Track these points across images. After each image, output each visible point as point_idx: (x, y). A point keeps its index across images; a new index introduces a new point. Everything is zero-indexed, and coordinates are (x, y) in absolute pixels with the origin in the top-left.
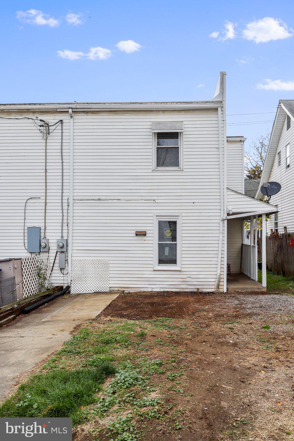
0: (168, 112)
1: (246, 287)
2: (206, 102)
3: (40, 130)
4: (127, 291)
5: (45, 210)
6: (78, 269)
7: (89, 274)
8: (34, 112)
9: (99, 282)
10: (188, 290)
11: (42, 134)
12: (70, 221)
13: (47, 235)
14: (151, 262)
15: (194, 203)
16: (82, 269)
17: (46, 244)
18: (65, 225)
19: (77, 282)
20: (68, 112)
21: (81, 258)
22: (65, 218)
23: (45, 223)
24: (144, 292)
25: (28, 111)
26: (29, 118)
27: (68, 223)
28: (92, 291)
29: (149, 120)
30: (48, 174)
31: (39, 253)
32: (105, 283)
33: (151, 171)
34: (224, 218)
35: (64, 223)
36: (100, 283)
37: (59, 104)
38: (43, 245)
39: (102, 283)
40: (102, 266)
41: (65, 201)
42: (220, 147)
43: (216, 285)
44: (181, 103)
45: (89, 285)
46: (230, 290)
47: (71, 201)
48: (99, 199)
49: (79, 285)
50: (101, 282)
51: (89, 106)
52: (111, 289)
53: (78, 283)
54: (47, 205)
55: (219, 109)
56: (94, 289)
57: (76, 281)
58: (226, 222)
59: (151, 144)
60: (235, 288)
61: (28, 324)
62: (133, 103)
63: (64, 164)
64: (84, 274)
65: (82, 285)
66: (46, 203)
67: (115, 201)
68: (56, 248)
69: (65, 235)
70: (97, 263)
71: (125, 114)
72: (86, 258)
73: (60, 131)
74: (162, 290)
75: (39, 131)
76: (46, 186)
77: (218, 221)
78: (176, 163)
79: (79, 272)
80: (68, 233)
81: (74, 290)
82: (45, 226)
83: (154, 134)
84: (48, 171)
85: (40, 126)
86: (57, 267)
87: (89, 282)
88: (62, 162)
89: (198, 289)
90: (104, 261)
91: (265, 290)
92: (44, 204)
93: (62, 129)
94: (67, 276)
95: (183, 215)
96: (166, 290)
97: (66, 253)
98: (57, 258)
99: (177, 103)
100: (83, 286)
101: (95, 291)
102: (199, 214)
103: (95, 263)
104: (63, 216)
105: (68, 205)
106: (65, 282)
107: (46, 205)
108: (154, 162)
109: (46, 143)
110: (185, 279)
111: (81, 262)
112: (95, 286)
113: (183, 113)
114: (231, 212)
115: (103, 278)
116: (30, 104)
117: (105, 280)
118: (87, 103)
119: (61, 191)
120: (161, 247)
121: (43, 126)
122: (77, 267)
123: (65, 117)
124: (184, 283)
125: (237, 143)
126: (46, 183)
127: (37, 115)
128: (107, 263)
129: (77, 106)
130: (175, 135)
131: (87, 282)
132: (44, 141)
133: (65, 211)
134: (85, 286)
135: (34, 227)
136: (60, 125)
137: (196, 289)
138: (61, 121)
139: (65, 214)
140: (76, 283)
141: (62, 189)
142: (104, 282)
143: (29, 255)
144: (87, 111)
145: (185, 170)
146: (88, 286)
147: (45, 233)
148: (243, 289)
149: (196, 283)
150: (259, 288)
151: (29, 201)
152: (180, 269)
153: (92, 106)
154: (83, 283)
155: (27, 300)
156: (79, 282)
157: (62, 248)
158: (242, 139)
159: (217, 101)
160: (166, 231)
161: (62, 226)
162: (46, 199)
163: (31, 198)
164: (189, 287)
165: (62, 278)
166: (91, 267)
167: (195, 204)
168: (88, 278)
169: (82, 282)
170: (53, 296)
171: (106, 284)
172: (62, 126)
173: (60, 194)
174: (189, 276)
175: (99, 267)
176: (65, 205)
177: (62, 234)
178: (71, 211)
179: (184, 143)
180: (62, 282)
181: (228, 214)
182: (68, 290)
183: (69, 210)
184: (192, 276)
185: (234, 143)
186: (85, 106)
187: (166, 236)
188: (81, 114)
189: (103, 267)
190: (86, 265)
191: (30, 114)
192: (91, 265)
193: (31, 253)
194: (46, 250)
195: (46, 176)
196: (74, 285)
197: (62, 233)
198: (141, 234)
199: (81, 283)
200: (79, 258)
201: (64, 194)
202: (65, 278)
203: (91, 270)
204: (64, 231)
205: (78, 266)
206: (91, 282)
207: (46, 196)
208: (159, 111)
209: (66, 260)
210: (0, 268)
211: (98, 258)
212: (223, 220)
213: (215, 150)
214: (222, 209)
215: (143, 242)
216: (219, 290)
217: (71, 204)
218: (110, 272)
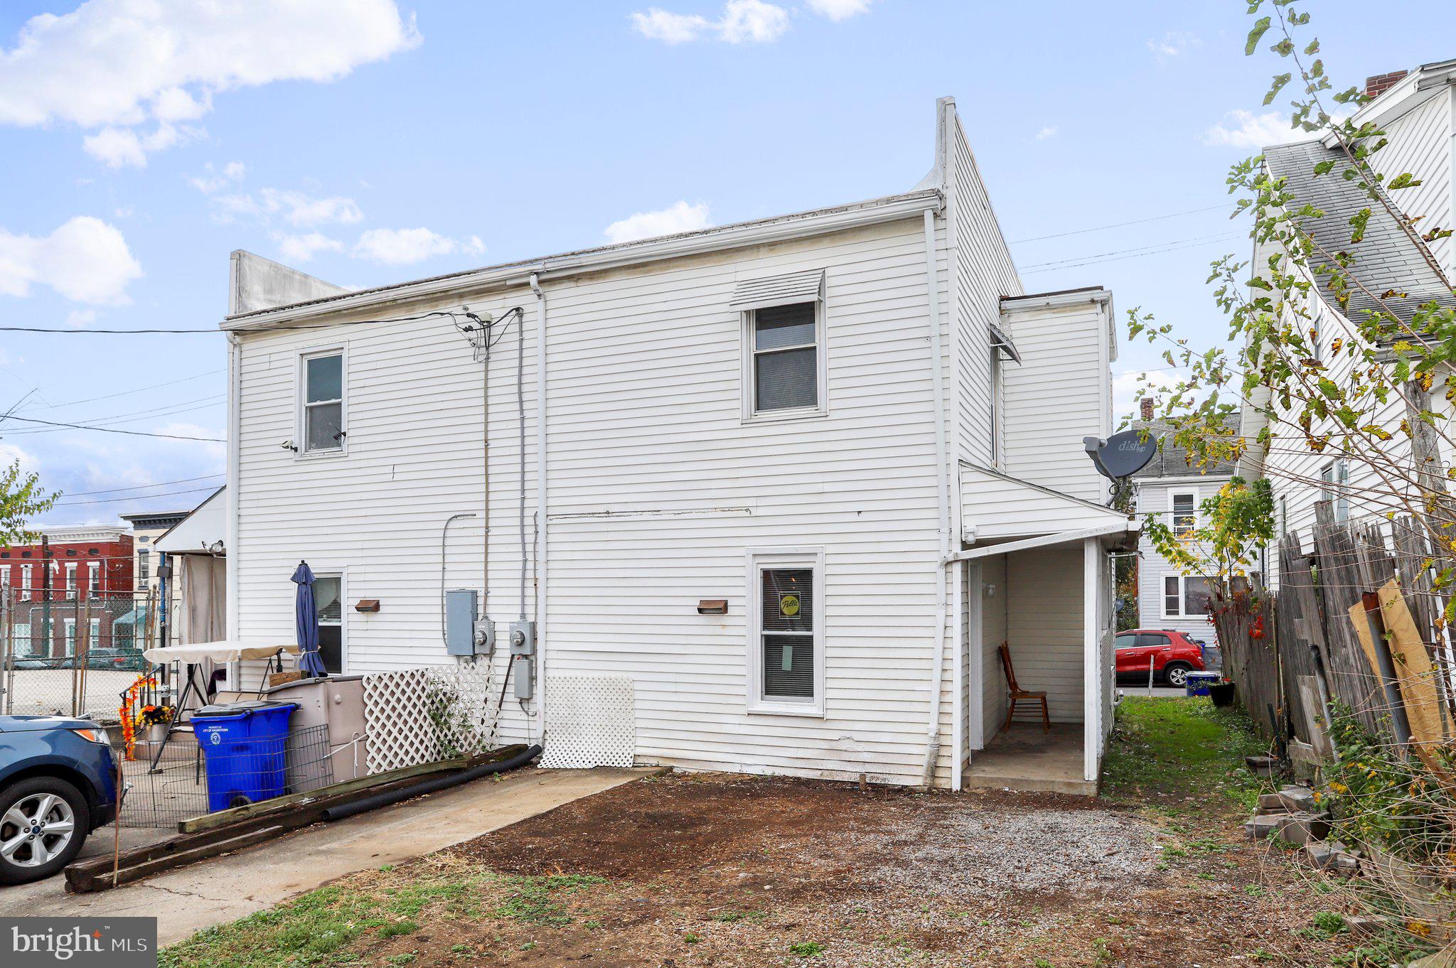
0: (783, 246)
1: (1028, 776)
2: (888, 200)
3: (470, 340)
4: (679, 768)
5: (487, 545)
6: (560, 701)
7: (586, 718)
8: (461, 295)
9: (609, 739)
10: (845, 777)
11: (474, 350)
12: (541, 575)
13: (490, 610)
14: (742, 691)
15: (859, 512)
16: (569, 704)
17: (484, 634)
18: (530, 584)
19: (558, 737)
20: (528, 284)
21: (573, 674)
22: (530, 565)
23: (487, 580)
24: (723, 774)
25: (445, 295)
26: (442, 314)
27: (536, 579)
28: (593, 762)
29: (731, 278)
30: (491, 453)
31: (474, 657)
32: (624, 743)
33: (737, 424)
34: (951, 558)
35: (528, 580)
36: (612, 743)
37: (511, 265)
38: (479, 636)
39: (618, 743)
40: (617, 696)
41: (529, 521)
42: (933, 333)
43: (924, 768)
44: (814, 214)
45: (586, 745)
46: (973, 783)
47: (541, 521)
48: (608, 513)
49: (563, 744)
50: (615, 739)
51: (575, 261)
52: (639, 760)
53: (561, 741)
54: (489, 534)
55: (929, 216)
56: (596, 759)
57: (555, 734)
58: (957, 569)
59: (737, 345)
60: (992, 780)
62: (686, 236)
63: (527, 423)
64: (575, 717)
65: (569, 745)
66: (487, 527)
67: (646, 516)
68: (508, 645)
69: (530, 610)
70: (605, 689)
71: (668, 268)
72: (579, 674)
73: (517, 337)
74: (768, 772)
75: (468, 344)
76: (487, 483)
77: (934, 567)
78: (809, 397)
79: (563, 711)
80: (536, 605)
81: (546, 761)
82: (487, 588)
83: (744, 315)
84: (492, 444)
85: (466, 330)
86: (511, 696)
87: (586, 738)
88: (523, 419)
89: (863, 776)
90: (622, 683)
91: (1092, 791)
92: (483, 532)
93: (521, 332)
94: (535, 718)
95: (831, 549)
96: (779, 772)
97: (533, 658)
98: (513, 672)
99: (803, 215)
100: (571, 748)
101: (599, 763)
102: (874, 547)
103: (599, 688)
104: (525, 561)
105: (537, 532)
106: (533, 735)
107: (487, 532)
108: (745, 400)
109: (487, 371)
110: (834, 742)
111: (568, 685)
112: (600, 749)
113: (826, 243)
114: (971, 539)
115: (618, 729)
116: (448, 277)
117: (624, 736)
118: (573, 254)
119: (519, 495)
120: (771, 646)
121: (472, 329)
122: (558, 698)
123: (524, 299)
124: (835, 756)
125: (1083, 309)
126: (487, 475)
127: (466, 302)
128: (629, 689)
129: (548, 265)
130: (803, 314)
131: (581, 738)
132: (482, 367)
133: (529, 548)
134: (577, 748)
135: (462, 591)
136: (517, 319)
138: (517, 309)
139: (530, 556)
140: (555, 741)
141: (523, 490)
142: (621, 740)
143: (453, 661)
144: (578, 274)
145: (833, 415)
146: (583, 749)
147: (485, 605)
148: (1015, 782)
149: (867, 757)
150: (1070, 785)
151: (451, 525)
152: (819, 713)
153: (582, 260)
154: (572, 741)
156: (564, 738)
157: (521, 644)
158: (1097, 295)
159: (927, 192)
160: (784, 600)
161: (523, 587)
162: (487, 518)
163: (456, 517)
164: (849, 767)
165: (525, 725)
166: (591, 699)
167: (862, 517)
168: (584, 728)
169: (569, 738)
170: (465, 775)
171: (627, 746)
172: (521, 323)
173: (518, 504)
174: (848, 734)
175: (608, 698)
176: (529, 530)
177: (523, 609)
178: (541, 548)
179: (830, 334)
180: (525, 734)
181: (965, 546)
182: (535, 755)
183: (537, 545)
184: (857, 736)
185: (1071, 311)
186: (568, 262)
187: (782, 613)
188: (563, 286)
189: (620, 698)
190: (580, 691)
191: (452, 302)
192: (590, 691)
193: (458, 657)
194: (486, 650)
195: (487, 458)
196: (552, 743)
197: (523, 605)
198: (714, 608)
199: (567, 741)
200: (562, 674)
201: (527, 503)
202: (532, 726)
203: (591, 705)
204: (527, 601)
205: (560, 694)
206: (592, 739)
207: (487, 510)
208: (758, 246)
209: (533, 679)
210: (297, 701)
211: (608, 675)
212: (949, 563)
213: (923, 343)
214: (946, 530)
215: (719, 630)
216: (938, 781)
217: (541, 529)
218: (638, 714)
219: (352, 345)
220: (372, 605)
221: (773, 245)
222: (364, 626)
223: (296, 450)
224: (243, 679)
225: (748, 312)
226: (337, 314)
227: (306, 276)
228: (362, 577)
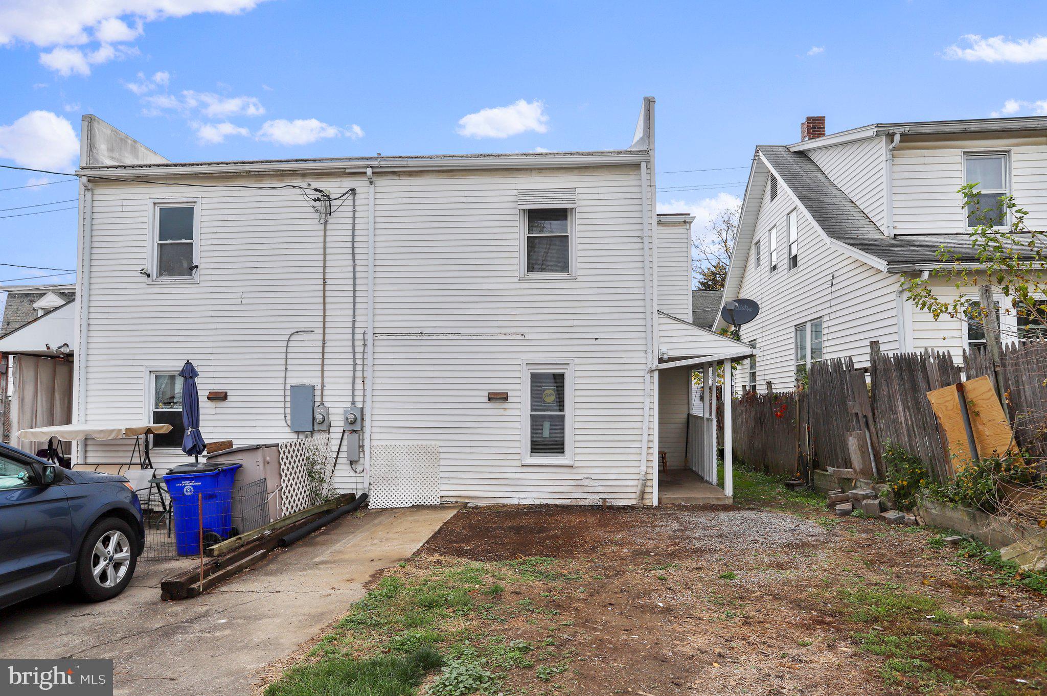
0: (547, 171)
1: (694, 496)
2: (619, 153)
3: (314, 207)
4: (472, 503)
5: (323, 353)
6: (382, 462)
7: (402, 473)
8: (304, 174)
9: (421, 486)
10: (586, 503)
11: (317, 215)
12: (368, 374)
13: (325, 399)
14: (517, 451)
15: (596, 339)
16: (389, 463)
17: (323, 416)
18: (358, 381)
19: (380, 487)
20: (365, 173)
21: (389, 443)
22: (359, 368)
23: (323, 377)
24: (504, 506)
25: (293, 173)
26: (294, 187)
27: (364, 378)
28: (409, 503)
29: (514, 187)
30: (327, 288)
31: (312, 433)
32: (432, 489)
33: (516, 280)
34: (654, 368)
35: (357, 378)
36: (423, 489)
37: (350, 159)
38: (319, 417)
39: (427, 489)
40: (427, 457)
41: (359, 337)
42: (645, 235)
43: (638, 493)
44: (572, 154)
45: (403, 491)
46: (664, 501)
47: (369, 337)
48: (421, 333)
49: (385, 491)
50: (425, 486)
51: (404, 163)
52: (443, 500)
53: (383, 489)
54: (326, 345)
55: (643, 165)
56: (411, 501)
57: (378, 485)
58: (656, 374)
59: (516, 230)
60: (674, 499)
61: (288, 566)
62: (484, 156)
63: (358, 269)
64: (394, 473)
65: (389, 492)
66: (324, 340)
67: (450, 337)
68: (342, 423)
69: (359, 399)
70: (418, 452)
71: (469, 175)
72: (397, 443)
73: (351, 209)
74: (537, 502)
75: (312, 210)
76: (325, 309)
77: (641, 373)
78: (564, 267)
79: (385, 468)
80: (364, 395)
81: (375, 503)
82: (323, 383)
83: (522, 212)
84: (329, 282)
85: (315, 200)
86: (343, 460)
87: (403, 487)
88: (354, 266)
89: (604, 500)
90: (431, 448)
91: (730, 502)
92: (321, 343)
93: (354, 205)
94: (362, 475)
95: (577, 361)
96: (544, 502)
97: (360, 432)
98: (345, 442)
99: (565, 154)
100: (391, 494)
101: (413, 503)
102: (606, 361)
103: (413, 452)
104: (355, 365)
105: (365, 345)
106: (360, 486)
107: (324, 344)
108: (522, 264)
109: (325, 230)
110: (579, 482)
111: (389, 450)
112: (414, 494)
113: (576, 172)
114: (665, 357)
115: (427, 479)
116: (296, 161)
117: (432, 484)
118: (400, 157)
119: (351, 318)
120: (536, 421)
121: (319, 200)
122: (380, 460)
123: (359, 184)
124: (580, 489)
126: (324, 303)
127: (308, 180)
128: (436, 452)
129: (382, 163)
130: (561, 214)
131: (398, 487)
132: (322, 227)
133: (359, 356)
134: (396, 494)
135: (303, 386)
136: (351, 197)
137: (602, 500)
138: (353, 190)
139: (359, 362)
140: (378, 489)
141: (354, 315)
142: (429, 486)
143: (294, 436)
144: (400, 171)
145: (580, 279)
146: (400, 494)
147: (322, 395)
148: (687, 500)
149: (600, 489)
150: (718, 499)
151: (293, 338)
152: (569, 463)
153: (409, 163)
154: (392, 489)
156: (385, 487)
157: (353, 423)
158: (687, 219)
159: (640, 151)
160: (545, 392)
161: (354, 383)
162: (324, 334)
163: (298, 332)
164: (589, 496)
165: (353, 480)
166: (407, 459)
167: (598, 342)
168: (400, 480)
169: (389, 487)
170: (335, 514)
171: (434, 491)
172: (354, 200)
173: (350, 325)
174: (588, 476)
175: (420, 459)
176: (359, 344)
177: (353, 398)
178: (369, 355)
179: (578, 228)
180: (354, 486)
181: (661, 361)
182: (364, 501)
183: (365, 354)
184: (594, 477)
185: (672, 226)
186: (395, 163)
187: (544, 401)
188: (389, 178)
189: (429, 458)
190: (398, 455)
191: (296, 179)
192: (406, 455)
193: (298, 433)
194: (324, 427)
195: (324, 291)
196: (376, 491)
197: (353, 395)
198: (498, 397)
199: (387, 489)
200: (384, 443)
201: (357, 325)
202: (359, 480)
203: (407, 464)
204: (357, 393)
205: (382, 457)
206: (407, 487)
207: (324, 328)
208: (531, 169)
209: (361, 447)
210: (240, 462)
211: (420, 443)
212: (653, 371)
213: (636, 240)
214: (650, 351)
215: (502, 412)
216: (645, 501)
217: (369, 343)
218: (442, 469)
219: (205, 200)
220: (223, 395)
221: (541, 169)
222: (213, 411)
223: (148, 276)
225: (524, 210)
226: (195, 176)
228: (211, 375)
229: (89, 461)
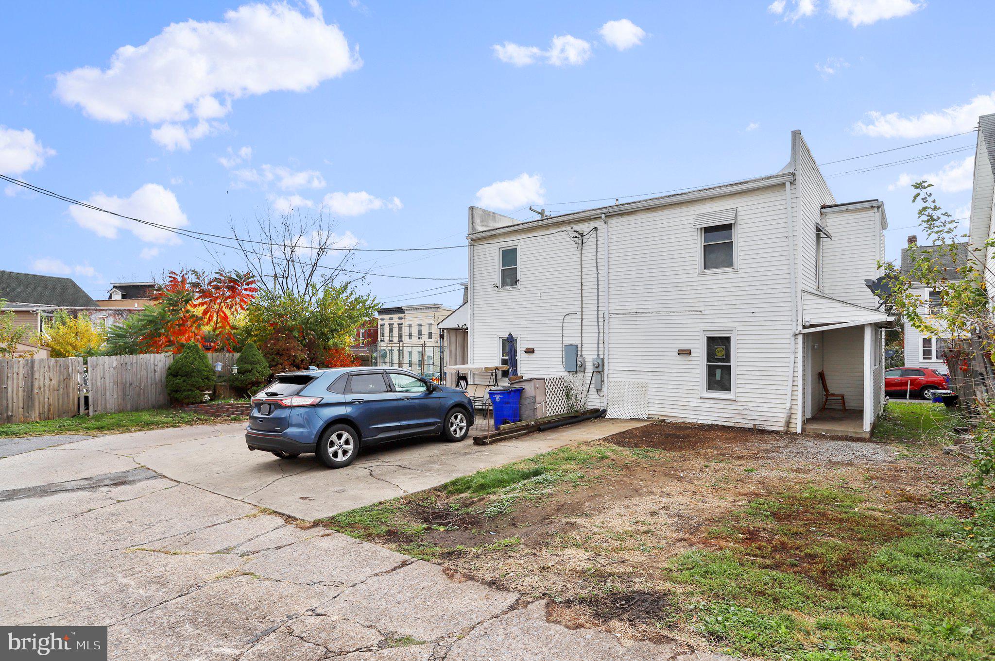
0: (717, 198)
1: (834, 428)
2: (768, 178)
3: (574, 241)
4: (668, 420)
5: (582, 326)
6: (615, 391)
7: (626, 398)
8: (569, 223)
9: (637, 407)
10: (746, 426)
11: (576, 245)
12: (606, 338)
13: (583, 353)
14: (697, 388)
15: (753, 313)
16: (619, 392)
17: (581, 363)
18: (601, 342)
19: (614, 406)
20: (601, 217)
21: (618, 380)
22: (601, 334)
23: (582, 340)
24: (688, 423)
25: (563, 223)
26: (564, 231)
27: (604, 340)
28: (629, 416)
29: (693, 213)
30: (583, 288)
31: (576, 373)
32: (643, 409)
33: (695, 275)
34: (797, 332)
35: (600, 340)
36: (638, 409)
37: (592, 210)
38: (579, 364)
39: (640, 409)
40: (640, 389)
41: (601, 316)
42: (790, 235)
43: (784, 423)
44: (732, 185)
45: (626, 409)
46: (807, 430)
47: (606, 316)
48: (636, 313)
49: (616, 409)
50: (639, 407)
51: (622, 208)
52: (650, 416)
55: (788, 184)
56: (631, 415)
57: (612, 404)
58: (800, 338)
59: (695, 242)
60: (817, 430)
63: (600, 276)
64: (621, 398)
65: (618, 409)
66: (582, 319)
67: (654, 314)
68: (592, 367)
69: (601, 353)
70: (635, 386)
71: (663, 209)
72: (623, 380)
73: (595, 239)
74: (710, 423)
75: (574, 243)
76: (582, 300)
77: (789, 336)
78: (731, 265)
79: (616, 395)
80: (604, 351)
81: (609, 415)
82: (582, 344)
83: (699, 229)
84: (584, 284)
85: (574, 237)
86: (593, 389)
87: (626, 407)
88: (598, 273)
89: (755, 425)
90: (643, 383)
91: (868, 436)
92: (580, 321)
93: (596, 237)
94: (603, 398)
95: (739, 328)
96: (715, 423)
97: (602, 373)
98: (593, 378)
100: (620, 410)
101: (632, 417)
102: (760, 328)
103: (632, 386)
104: (599, 333)
105: (604, 321)
106: (602, 405)
107: (582, 321)
108: (700, 264)
109: (581, 254)
110: (741, 411)
111: (618, 384)
112: (632, 411)
113: (738, 196)
114: (807, 324)
115: (641, 403)
117: (643, 406)
118: (621, 205)
119: (596, 305)
120: (711, 370)
121: (576, 237)
122: (613, 389)
123: (598, 224)
124: (741, 416)
125: (867, 211)
126: (582, 297)
127: (572, 226)
128: (645, 386)
129: (610, 210)
130: (728, 227)
131: (624, 407)
132: (580, 252)
133: (601, 327)
134: (622, 410)
135: (571, 345)
136: (595, 232)
138: (595, 228)
139: (601, 331)
141: (598, 303)
143: (567, 374)
144: (622, 213)
145: (741, 271)
146: (625, 411)
148: (828, 431)
149: (756, 418)
150: (855, 432)
151: (566, 318)
152: (734, 398)
154: (620, 408)
155: (546, 419)
156: (616, 406)
157: (597, 367)
158: (874, 204)
159: (786, 174)
160: (717, 349)
161: (598, 344)
162: (582, 315)
163: (568, 314)
164: (747, 422)
165: (599, 401)
166: (629, 390)
167: (755, 315)
168: (625, 402)
169: (619, 406)
172: (597, 234)
173: (596, 309)
174: (747, 408)
175: (636, 390)
176: (601, 320)
177: (598, 353)
178: (606, 327)
179: (739, 236)
180: (598, 404)
181: (804, 327)
182: (603, 414)
183: (604, 326)
184: (751, 409)
185: (860, 212)
186: (618, 209)
187: (716, 355)
188: (615, 218)
189: (642, 390)
190: (623, 387)
191: (564, 226)
192: (628, 387)
193: (569, 372)
194: (582, 369)
195: (582, 290)
196: (611, 408)
197: (598, 351)
198: (685, 353)
200: (616, 380)
201: (600, 309)
202: (602, 401)
203: (629, 393)
204: (600, 349)
206: (629, 407)
207: (582, 311)
208: (706, 199)
209: (602, 381)
211: (636, 380)
212: (796, 335)
213: (784, 239)
214: (795, 320)
215: (688, 362)
216: (790, 429)
217: (606, 319)
218: (649, 397)
219: (522, 244)
220: (531, 350)
221: (712, 198)
222: (527, 359)
223: (498, 287)
224: (475, 379)
225: (701, 228)
226: (516, 231)
227: (494, 213)
228: (527, 339)
229: (476, 383)
